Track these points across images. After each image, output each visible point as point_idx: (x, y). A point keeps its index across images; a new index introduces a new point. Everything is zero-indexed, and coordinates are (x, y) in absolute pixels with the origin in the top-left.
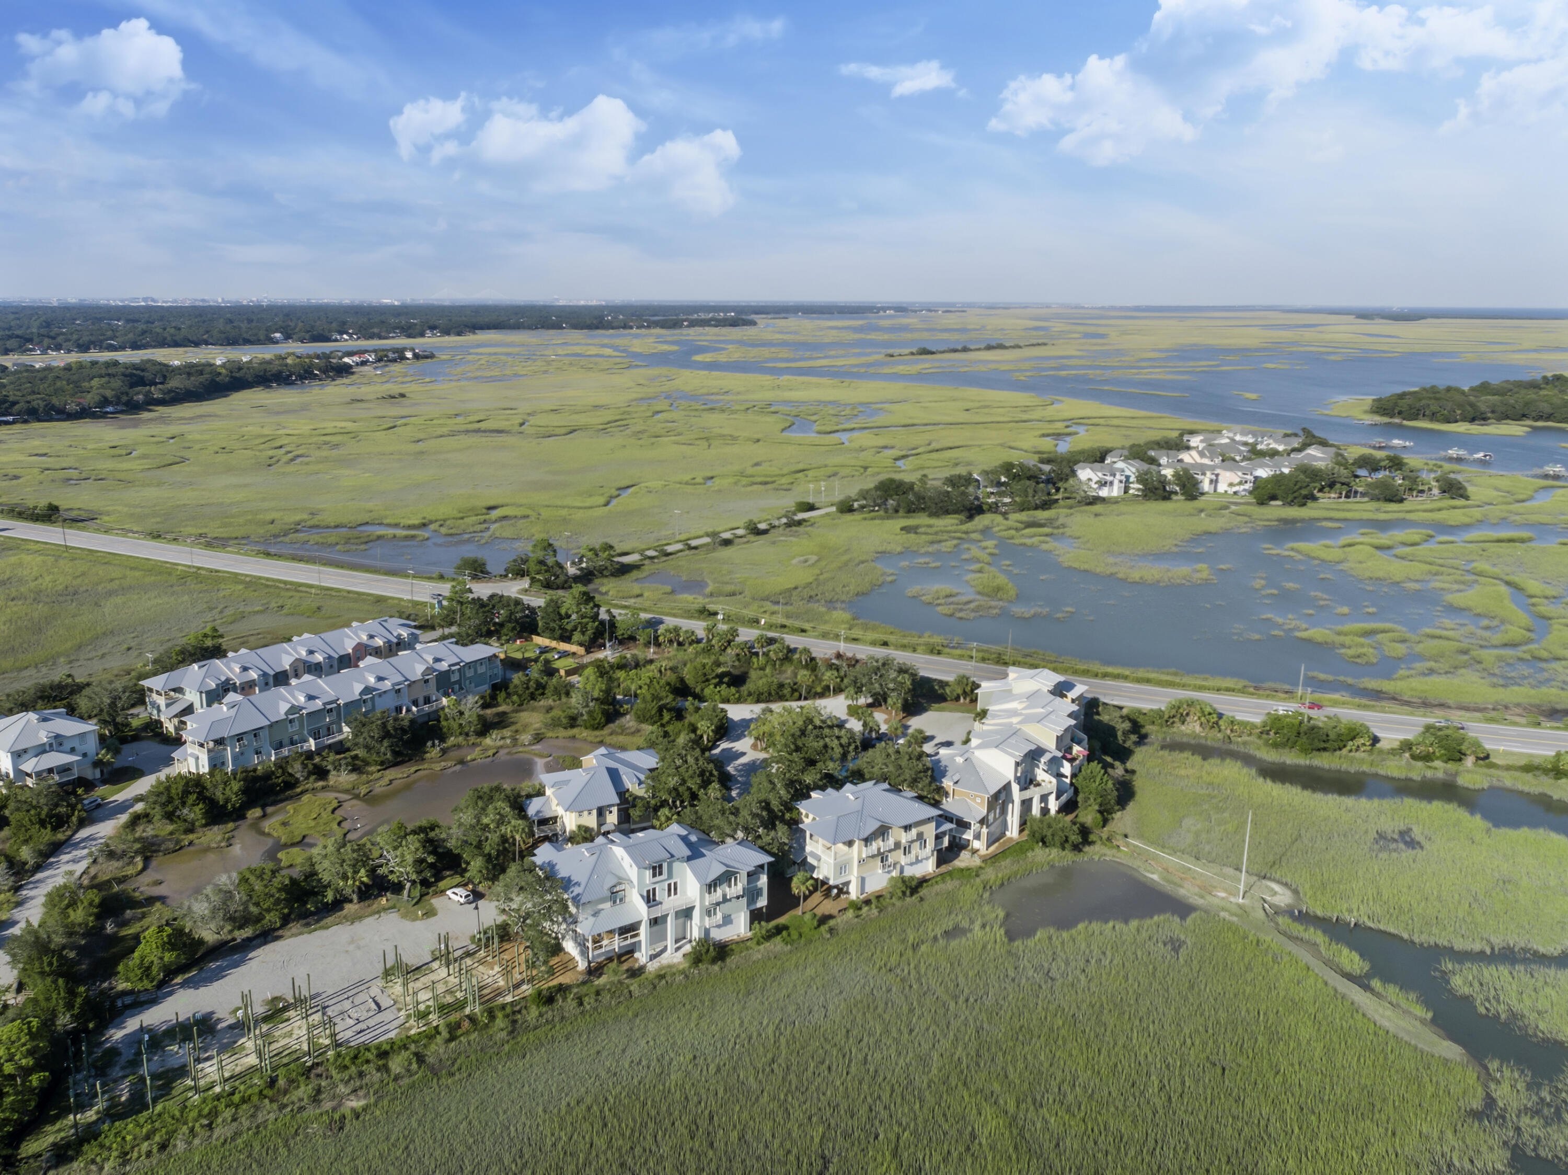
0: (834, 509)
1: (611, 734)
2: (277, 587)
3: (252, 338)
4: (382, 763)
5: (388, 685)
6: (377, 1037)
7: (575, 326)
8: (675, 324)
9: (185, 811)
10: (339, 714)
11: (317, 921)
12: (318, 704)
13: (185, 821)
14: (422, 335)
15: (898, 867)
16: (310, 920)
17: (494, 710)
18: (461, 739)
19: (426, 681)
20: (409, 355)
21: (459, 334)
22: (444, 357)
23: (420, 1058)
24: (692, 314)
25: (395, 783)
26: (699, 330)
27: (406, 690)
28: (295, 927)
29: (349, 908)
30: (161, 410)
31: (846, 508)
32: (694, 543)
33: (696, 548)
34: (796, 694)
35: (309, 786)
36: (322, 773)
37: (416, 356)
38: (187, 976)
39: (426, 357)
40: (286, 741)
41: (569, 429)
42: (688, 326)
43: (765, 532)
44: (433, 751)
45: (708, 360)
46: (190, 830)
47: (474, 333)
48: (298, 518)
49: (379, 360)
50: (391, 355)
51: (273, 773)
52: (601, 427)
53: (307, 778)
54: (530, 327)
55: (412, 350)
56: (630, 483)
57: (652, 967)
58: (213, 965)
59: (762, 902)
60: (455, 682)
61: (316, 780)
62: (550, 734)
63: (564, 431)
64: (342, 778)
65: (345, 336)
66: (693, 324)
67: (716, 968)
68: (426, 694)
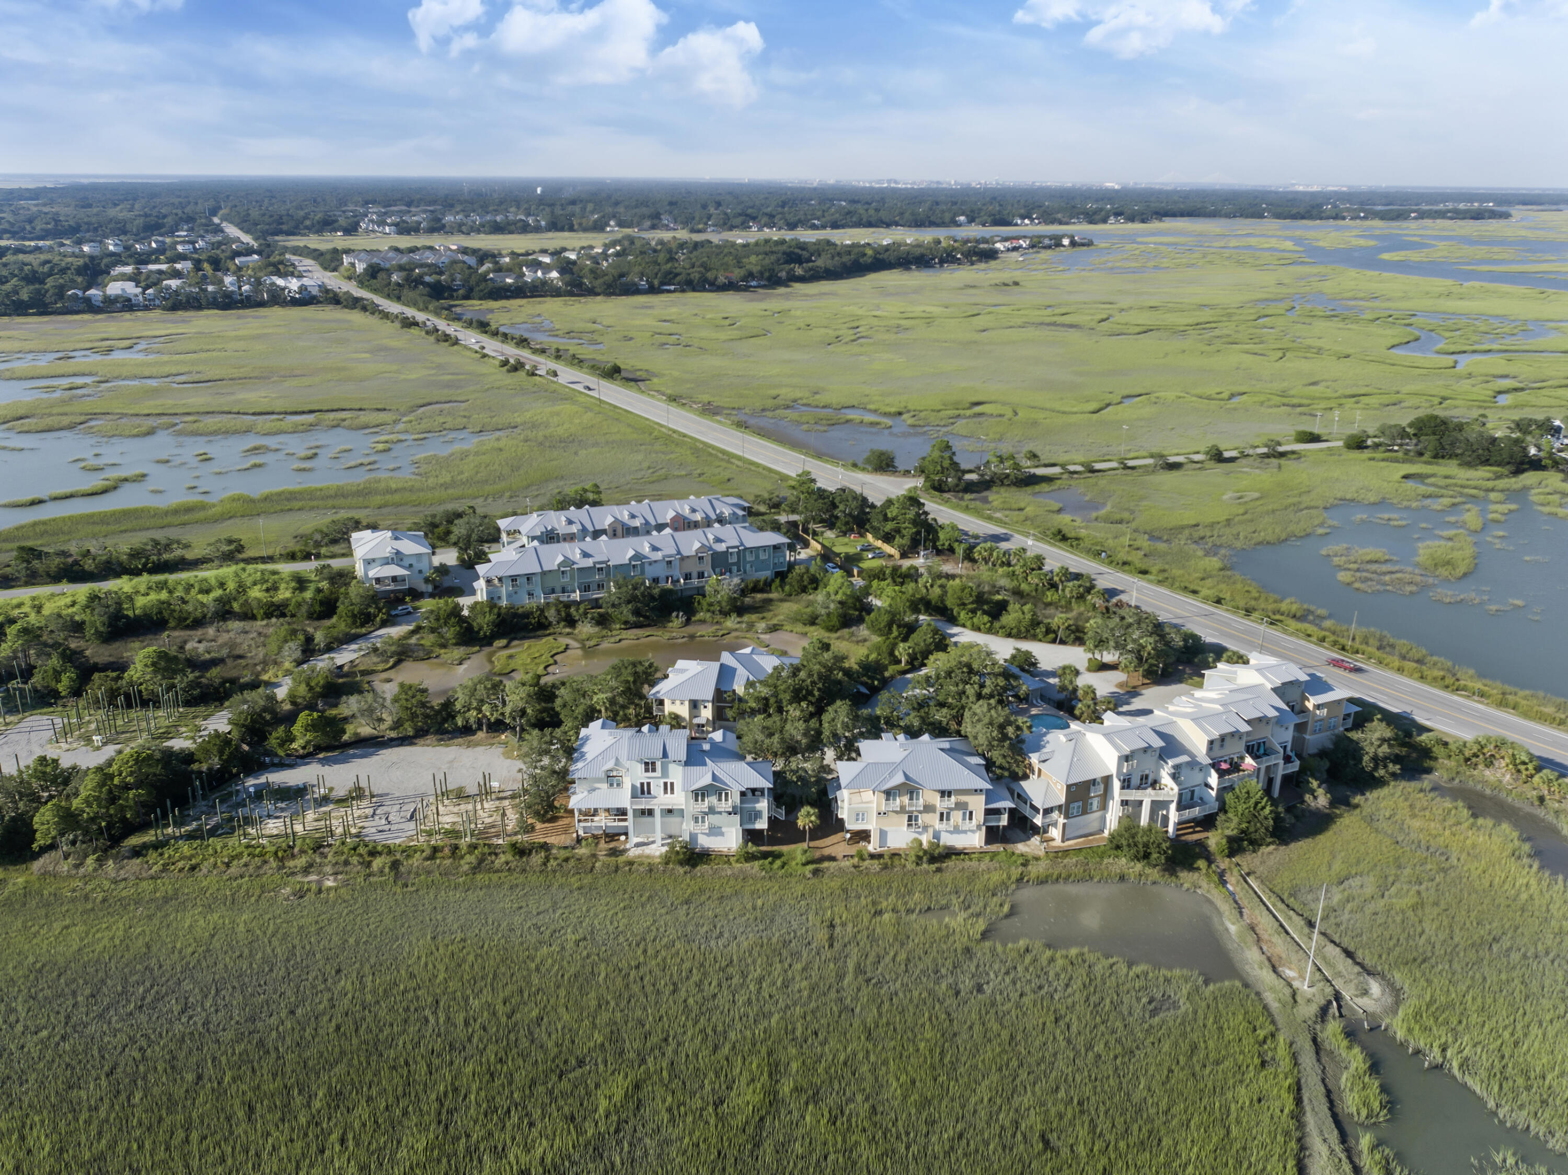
0: (1340, 443)
1: (838, 638)
2: (717, 457)
3: (938, 221)
4: (626, 623)
5: (658, 556)
6: (387, 839)
7: (1278, 216)
8: (1400, 216)
9: (445, 630)
10: (608, 574)
11: (450, 739)
12: (589, 562)
13: (443, 637)
14: (1105, 221)
15: (931, 831)
16: (445, 737)
17: (765, 596)
18: (709, 615)
19: (701, 558)
20: (1066, 242)
21: (1143, 221)
22: (1103, 245)
23: (395, 865)
24: (1436, 202)
25: (623, 642)
26: (1428, 222)
27: (678, 562)
28: (431, 739)
29: (481, 735)
30: (797, 286)
31: (1357, 444)
32: (1131, 463)
33: (1133, 468)
34: (1052, 636)
35: (558, 630)
36: (571, 622)
37: (1073, 244)
38: (330, 754)
39: (1083, 245)
40: (558, 589)
41: (1144, 328)
42: (1415, 218)
43: (1232, 460)
44: (677, 620)
45: (1396, 258)
46: (444, 646)
47: (1161, 220)
48: (798, 394)
49: (1032, 246)
50: (1047, 242)
51: (532, 613)
52: (1182, 328)
53: (558, 623)
54: (1228, 216)
55: (1072, 238)
56: (1143, 391)
57: (633, 853)
58: (351, 752)
59: (762, 824)
60: (733, 564)
61: (565, 627)
62: (788, 627)
63: (1138, 329)
64: (586, 629)
65: (1027, 221)
66: (1422, 215)
67: (681, 870)
68: (701, 569)
